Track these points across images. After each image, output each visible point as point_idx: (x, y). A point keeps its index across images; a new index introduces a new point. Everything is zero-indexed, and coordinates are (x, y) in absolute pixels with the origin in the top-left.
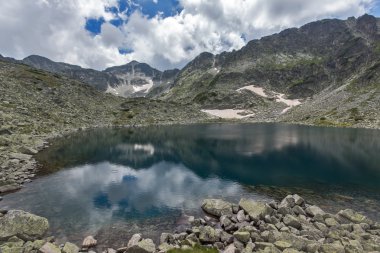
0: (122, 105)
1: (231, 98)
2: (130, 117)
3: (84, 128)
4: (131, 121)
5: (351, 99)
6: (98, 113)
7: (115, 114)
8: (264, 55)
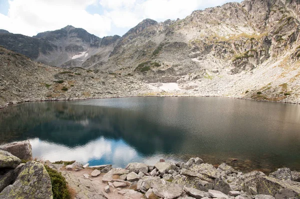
0: (56, 76)
1: (176, 69)
2: (65, 89)
3: (15, 102)
4: (66, 93)
5: (282, 75)
6: (29, 85)
7: (48, 86)
8: (208, 26)
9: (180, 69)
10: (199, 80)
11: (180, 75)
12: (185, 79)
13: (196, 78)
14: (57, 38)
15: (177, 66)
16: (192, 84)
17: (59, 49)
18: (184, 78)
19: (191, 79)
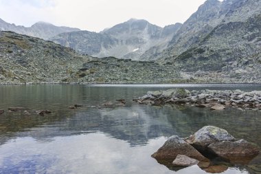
9: (228, 54)
10: (251, 65)
11: (227, 61)
12: (232, 66)
13: (246, 63)
14: (119, 32)
15: (224, 50)
16: (239, 71)
17: (120, 43)
18: (231, 64)
19: (240, 65)
